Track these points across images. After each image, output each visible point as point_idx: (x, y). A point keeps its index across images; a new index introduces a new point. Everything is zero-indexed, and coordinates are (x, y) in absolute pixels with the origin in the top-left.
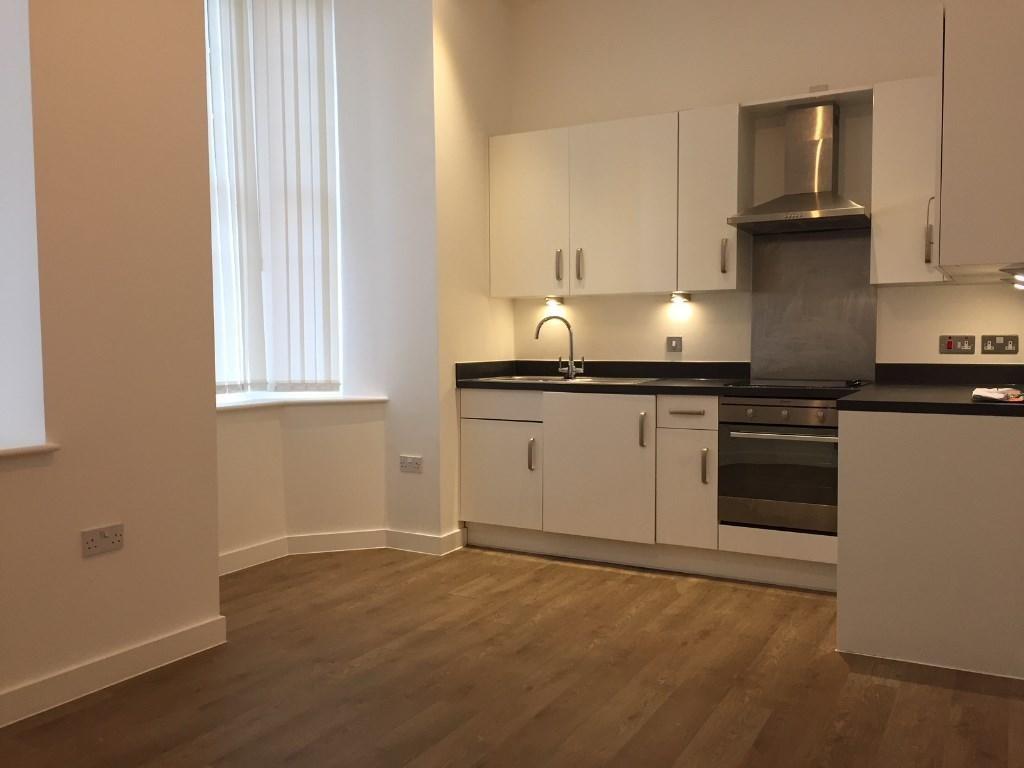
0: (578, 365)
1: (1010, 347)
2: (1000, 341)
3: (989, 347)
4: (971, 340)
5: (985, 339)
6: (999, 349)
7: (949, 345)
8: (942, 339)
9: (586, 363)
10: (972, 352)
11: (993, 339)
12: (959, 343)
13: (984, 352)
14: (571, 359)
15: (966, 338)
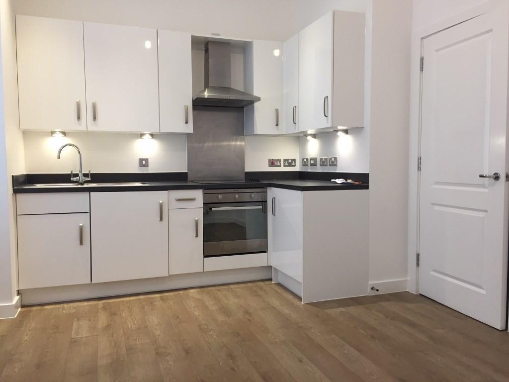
0: (85, 175)
1: (293, 164)
2: (290, 161)
3: (286, 164)
4: (280, 160)
5: (285, 160)
6: (290, 165)
7: (272, 163)
8: (269, 160)
9: (92, 174)
10: (280, 166)
11: (288, 160)
12: (276, 162)
13: (284, 166)
14: (81, 171)
15: (278, 160)
